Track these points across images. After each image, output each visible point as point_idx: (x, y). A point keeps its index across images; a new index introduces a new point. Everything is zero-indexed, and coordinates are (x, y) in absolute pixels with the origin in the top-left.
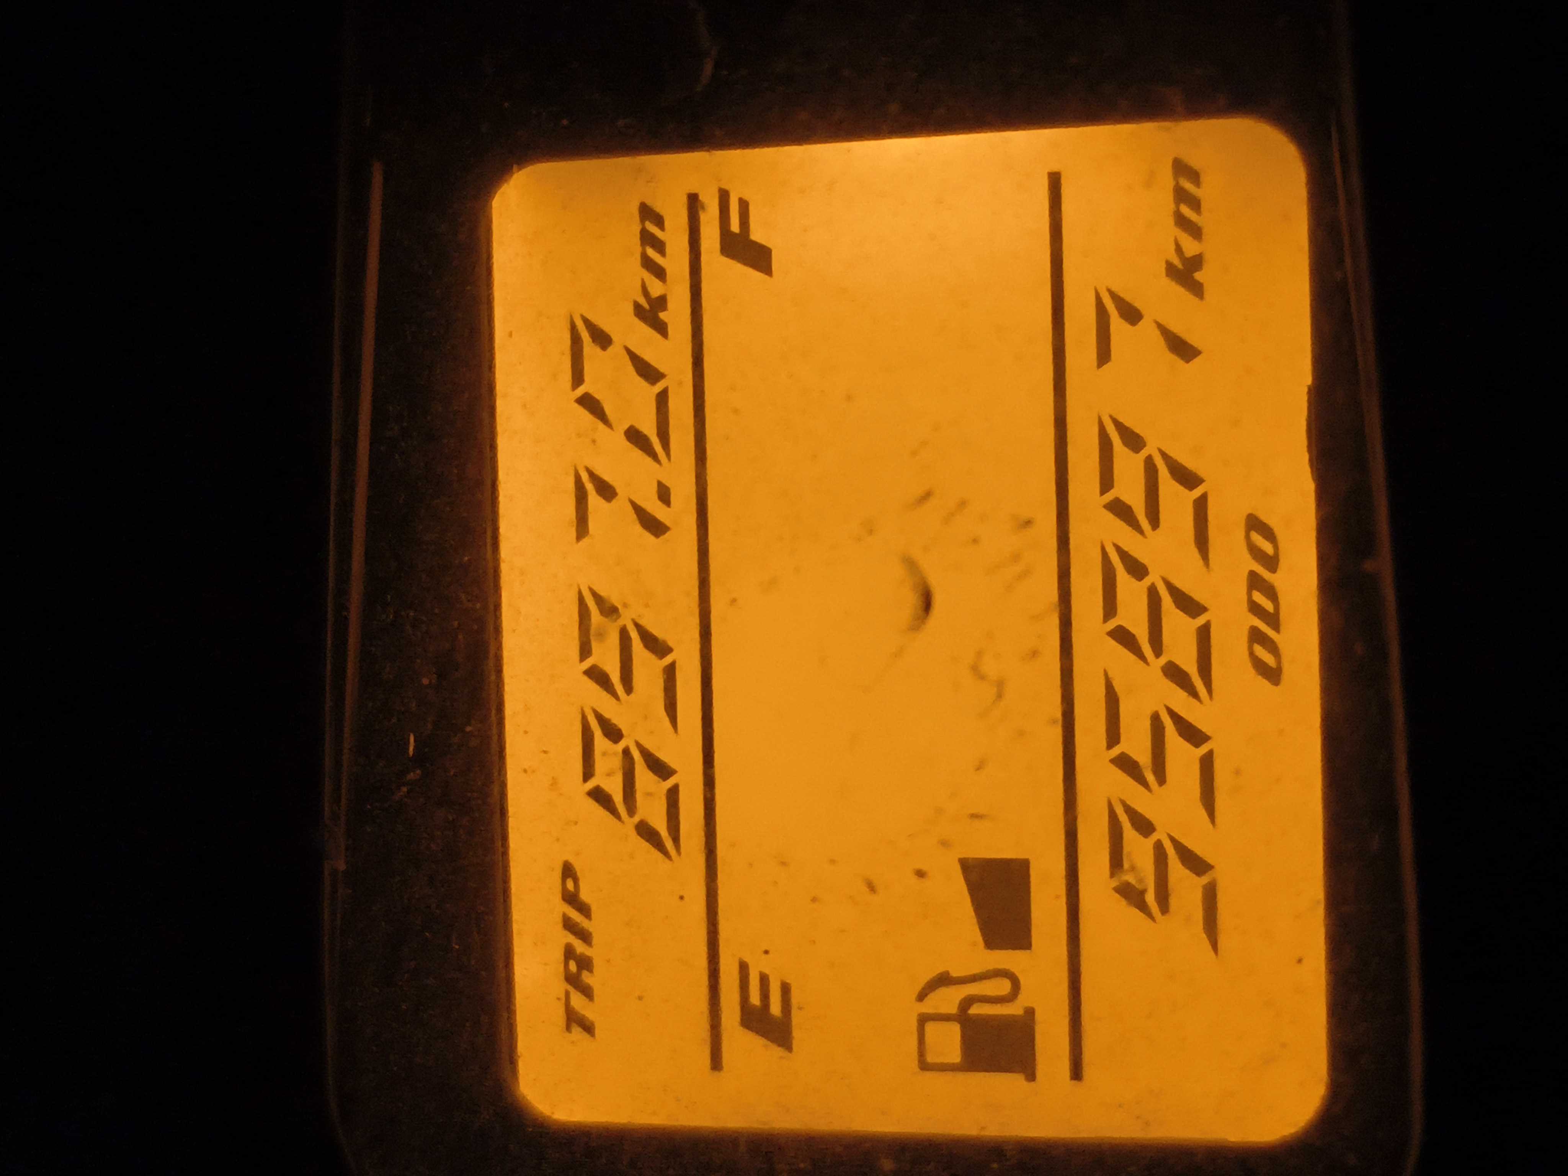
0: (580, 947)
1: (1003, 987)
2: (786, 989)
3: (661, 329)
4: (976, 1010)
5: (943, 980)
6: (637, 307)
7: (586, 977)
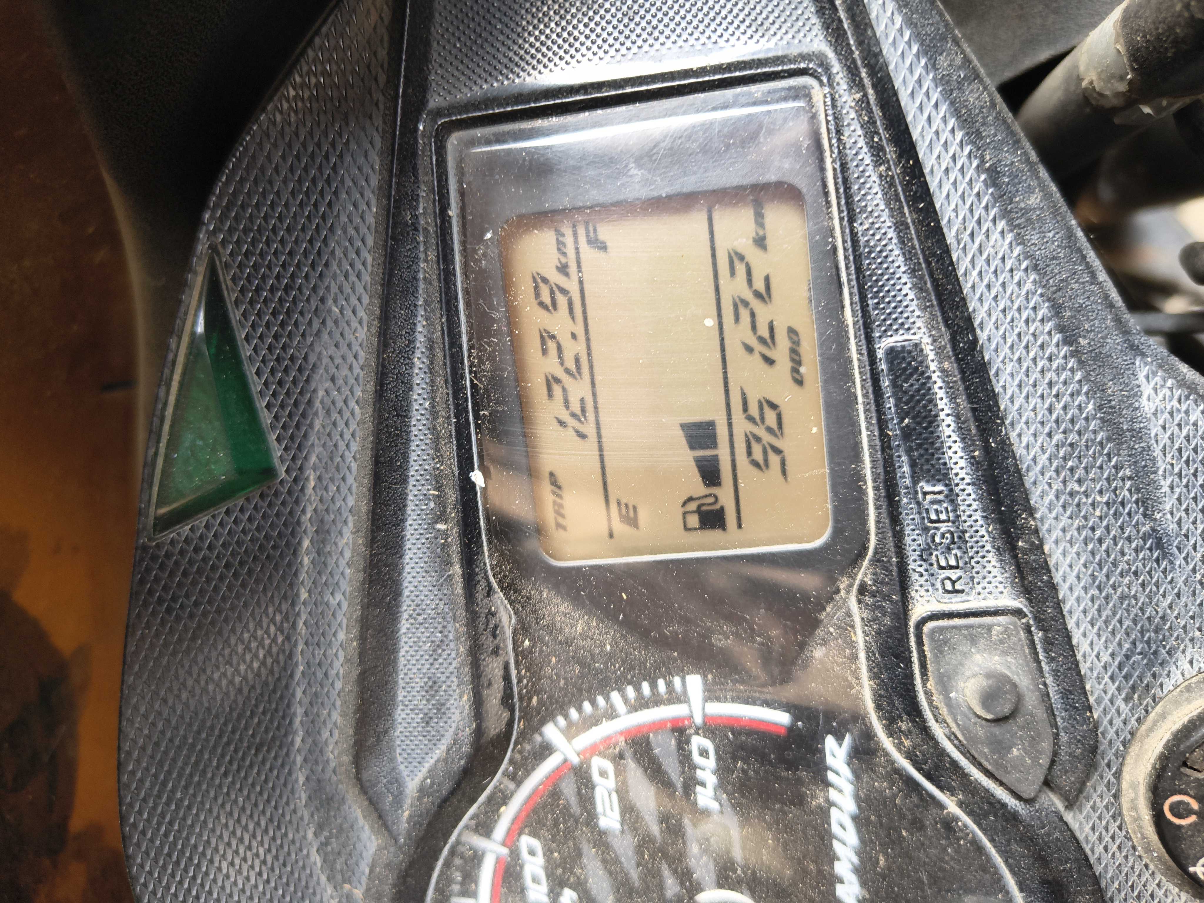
0: (558, 500)
1: (711, 500)
2: (635, 508)
3: (567, 275)
4: (704, 508)
5: (690, 499)
6: (557, 267)
7: (562, 511)
